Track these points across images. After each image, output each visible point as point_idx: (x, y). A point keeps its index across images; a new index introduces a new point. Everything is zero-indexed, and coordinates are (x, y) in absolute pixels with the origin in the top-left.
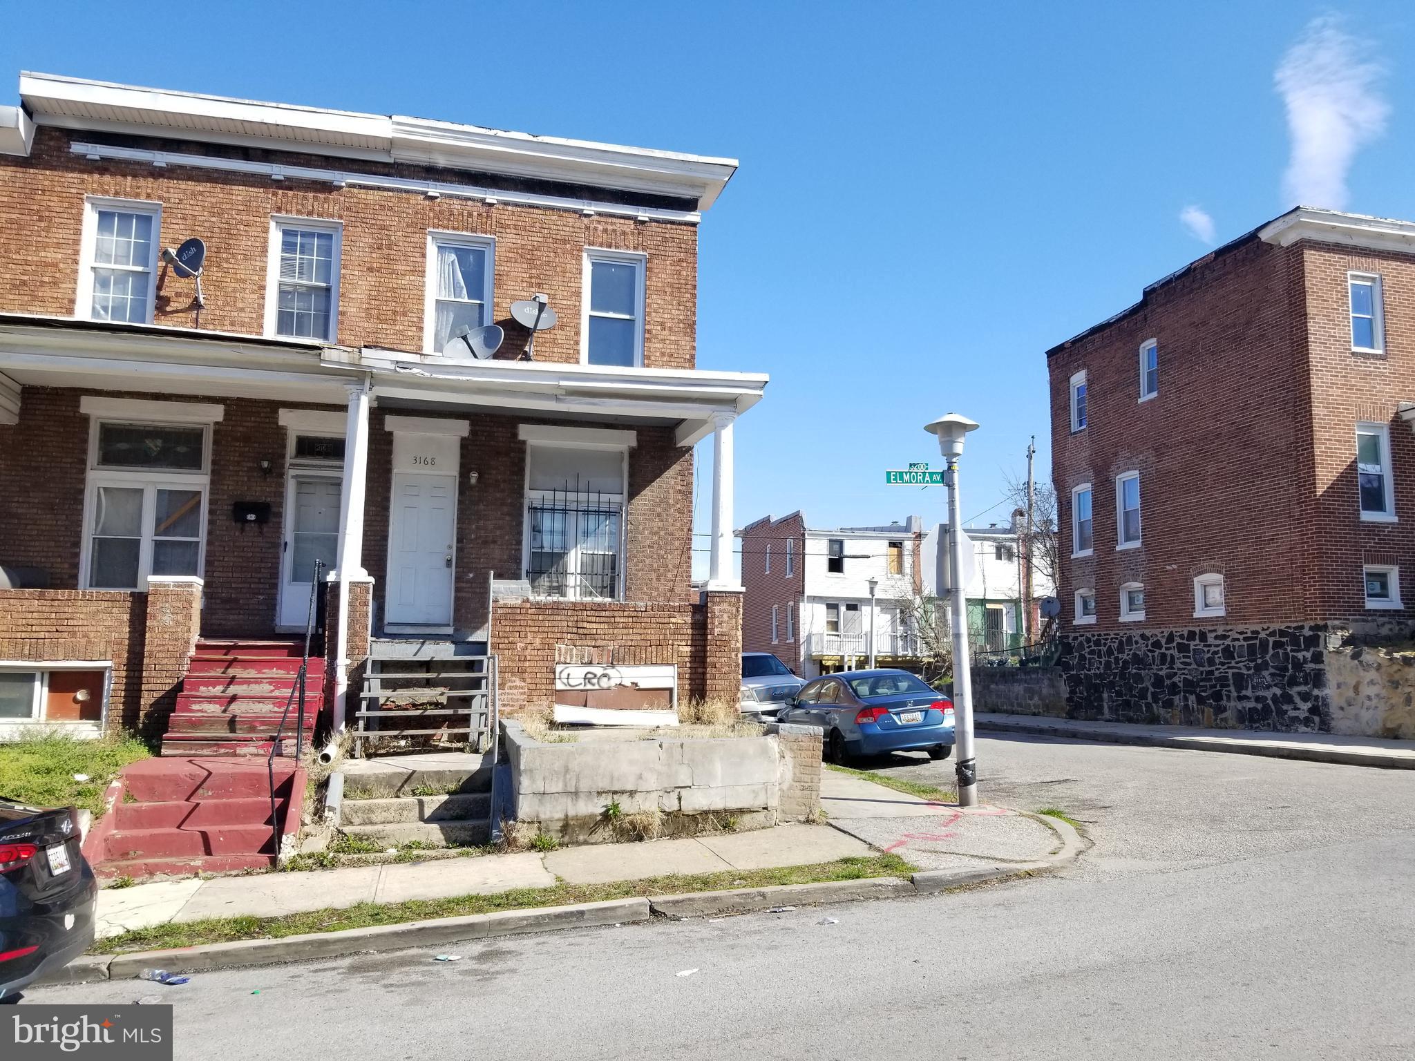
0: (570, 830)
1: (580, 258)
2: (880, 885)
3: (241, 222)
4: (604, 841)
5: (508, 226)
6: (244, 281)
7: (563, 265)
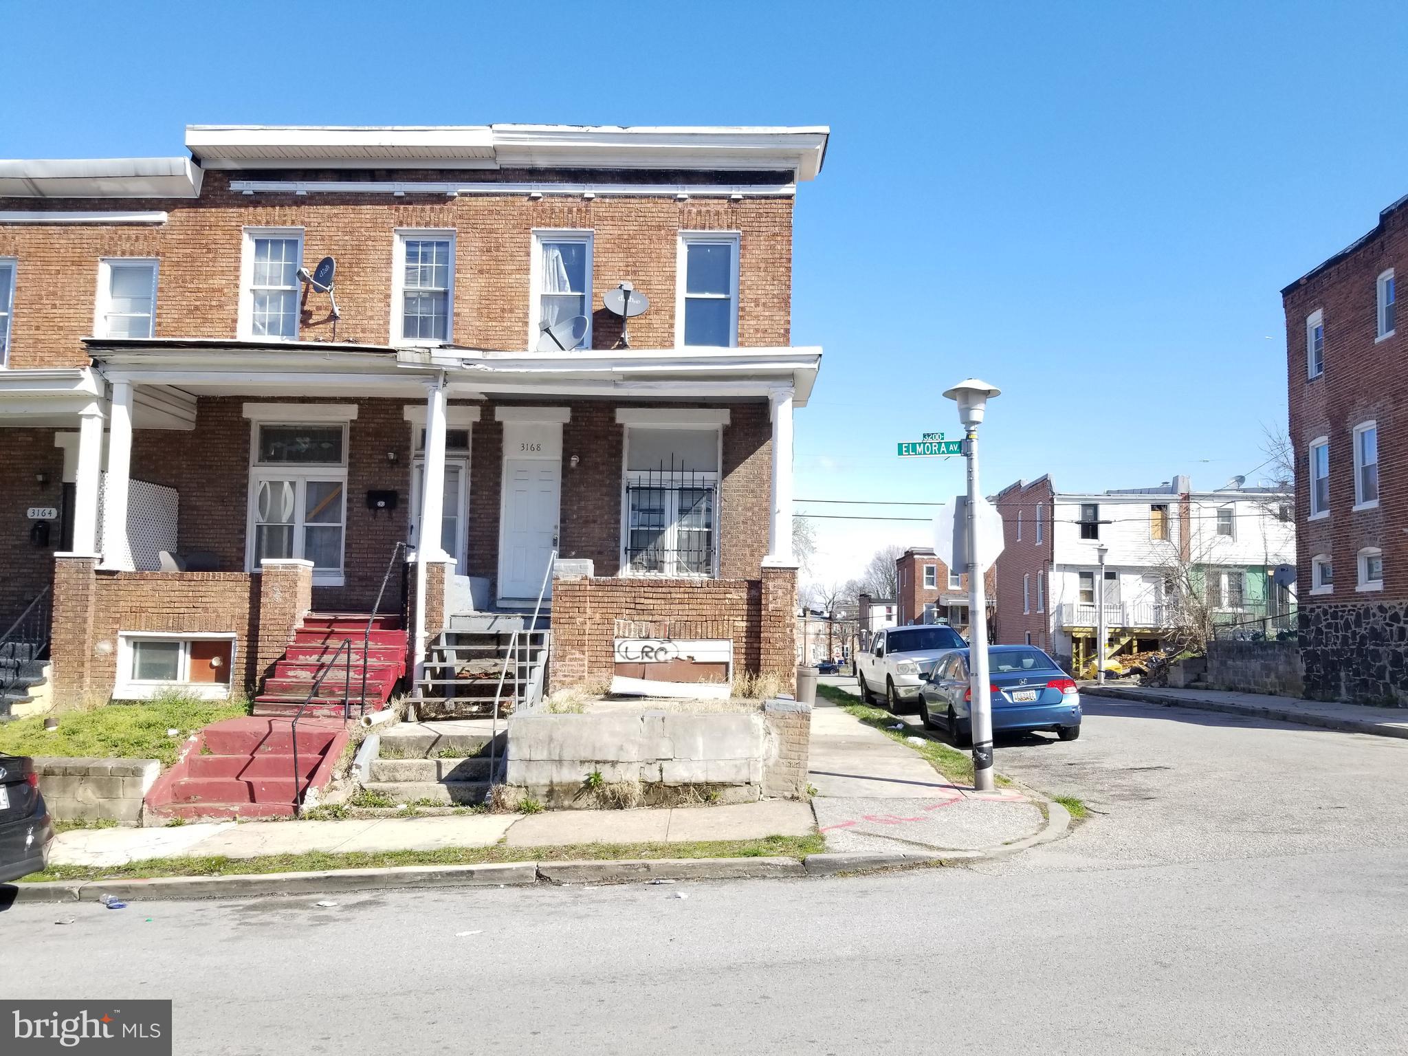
0: (555, 795)
1: (674, 243)
2: (769, 864)
3: (369, 238)
4: (588, 808)
5: (606, 218)
6: (372, 292)
7: (658, 251)
